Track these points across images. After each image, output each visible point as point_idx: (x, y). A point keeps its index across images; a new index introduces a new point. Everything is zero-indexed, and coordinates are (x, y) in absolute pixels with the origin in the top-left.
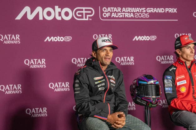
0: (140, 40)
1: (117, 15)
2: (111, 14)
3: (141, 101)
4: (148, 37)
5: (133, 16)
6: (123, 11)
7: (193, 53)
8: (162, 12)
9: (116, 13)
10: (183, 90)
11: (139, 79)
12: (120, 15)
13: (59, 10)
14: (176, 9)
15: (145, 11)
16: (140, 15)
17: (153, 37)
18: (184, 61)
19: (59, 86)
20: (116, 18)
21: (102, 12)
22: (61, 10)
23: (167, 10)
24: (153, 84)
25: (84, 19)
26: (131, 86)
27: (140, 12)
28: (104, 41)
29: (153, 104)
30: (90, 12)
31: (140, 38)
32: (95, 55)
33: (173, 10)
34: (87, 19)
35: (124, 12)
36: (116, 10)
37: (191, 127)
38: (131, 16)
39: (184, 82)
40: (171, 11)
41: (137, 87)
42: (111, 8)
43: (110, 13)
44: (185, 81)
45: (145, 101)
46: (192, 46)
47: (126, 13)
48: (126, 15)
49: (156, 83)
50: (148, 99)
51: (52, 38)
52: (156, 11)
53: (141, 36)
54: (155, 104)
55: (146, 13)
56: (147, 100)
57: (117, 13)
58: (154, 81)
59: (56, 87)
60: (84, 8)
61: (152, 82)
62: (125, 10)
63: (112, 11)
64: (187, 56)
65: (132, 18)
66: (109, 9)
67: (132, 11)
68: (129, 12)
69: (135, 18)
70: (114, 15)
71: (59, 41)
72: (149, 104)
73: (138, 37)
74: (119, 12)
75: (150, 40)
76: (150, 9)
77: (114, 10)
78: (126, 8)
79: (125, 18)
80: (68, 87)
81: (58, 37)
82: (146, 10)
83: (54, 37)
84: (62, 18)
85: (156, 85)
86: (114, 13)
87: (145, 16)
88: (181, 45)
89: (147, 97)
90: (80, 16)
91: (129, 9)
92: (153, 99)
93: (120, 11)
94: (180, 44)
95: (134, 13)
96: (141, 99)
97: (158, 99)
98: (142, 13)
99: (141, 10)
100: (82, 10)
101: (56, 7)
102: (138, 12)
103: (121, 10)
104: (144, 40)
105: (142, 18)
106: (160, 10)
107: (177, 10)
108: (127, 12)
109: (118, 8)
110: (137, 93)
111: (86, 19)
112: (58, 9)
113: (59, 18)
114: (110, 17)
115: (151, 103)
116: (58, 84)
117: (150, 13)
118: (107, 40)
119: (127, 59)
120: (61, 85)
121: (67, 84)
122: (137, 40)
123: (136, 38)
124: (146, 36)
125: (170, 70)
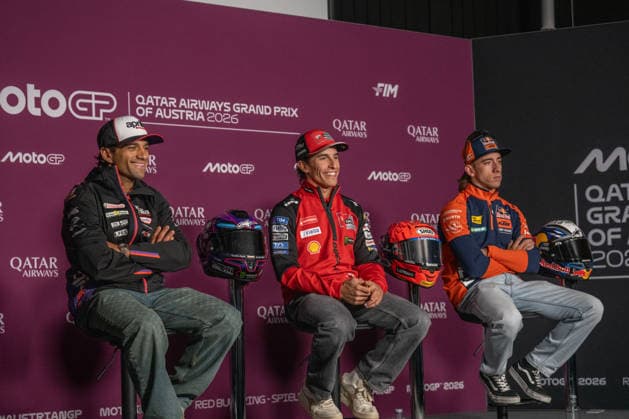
0: (219, 171)
1: (167, 114)
2: (154, 111)
3: (222, 268)
4: (236, 166)
5: (203, 117)
6: (180, 106)
8: (266, 113)
9: (164, 110)
10: (314, 248)
11: (219, 219)
12: (175, 114)
13: (37, 93)
14: (296, 109)
15: (229, 110)
16: (219, 117)
17: (247, 166)
18: (315, 185)
19: (33, 265)
20: (165, 120)
21: (134, 105)
22: (42, 94)
23: (277, 109)
24: (249, 230)
25: (94, 118)
27: (218, 111)
28: (130, 125)
29: (248, 273)
30: (107, 103)
31: (220, 168)
32: (108, 156)
33: (289, 112)
34: (101, 118)
35: (183, 108)
36: (166, 103)
37: (322, 326)
38: (199, 117)
39: (317, 231)
40: (285, 112)
41: (212, 236)
42: (155, 97)
43: (151, 109)
44: (318, 228)
45: (231, 266)
47: (187, 111)
48: (187, 115)
49: (256, 227)
50: (239, 262)
51: (19, 154)
52: (253, 110)
53: (221, 163)
54: (252, 273)
55: (232, 113)
56: (236, 264)
58: (251, 223)
59: (27, 268)
60: (93, 94)
61: (247, 224)
62: (185, 104)
63: (157, 104)
65: (200, 122)
66: (150, 100)
67: (201, 108)
68: (193, 110)
69: (206, 123)
70: (161, 114)
71: (35, 162)
72: (239, 274)
73: (213, 166)
74: (172, 108)
75: (240, 173)
76: (241, 107)
77: (162, 103)
78: (188, 100)
79: (184, 121)
80: (54, 268)
81: (34, 154)
82: (231, 106)
83: (23, 154)
84: (42, 111)
85: (255, 230)
86: (162, 108)
87: (229, 120)
88: (308, 151)
89: (236, 256)
90: (85, 109)
91: (195, 103)
92: (250, 260)
93: (175, 106)
94: (304, 151)
95: (205, 112)
96: (223, 263)
97: (259, 263)
98: (222, 112)
99: (220, 107)
100: (89, 97)
101: (30, 87)
102: (213, 110)
103: (177, 104)
104: (228, 173)
105: (222, 125)
106: (263, 110)
107: (298, 113)
108: (190, 109)
109: (170, 98)
110: (212, 248)
111: (97, 119)
112: (33, 92)
113: (36, 112)
114: (151, 118)
115: (245, 270)
116: (32, 262)
117: (239, 114)
118: (137, 123)
119: (189, 211)
120: (39, 262)
121: (53, 262)
122: (212, 170)
123: (210, 167)
124: (233, 164)
125: (286, 205)
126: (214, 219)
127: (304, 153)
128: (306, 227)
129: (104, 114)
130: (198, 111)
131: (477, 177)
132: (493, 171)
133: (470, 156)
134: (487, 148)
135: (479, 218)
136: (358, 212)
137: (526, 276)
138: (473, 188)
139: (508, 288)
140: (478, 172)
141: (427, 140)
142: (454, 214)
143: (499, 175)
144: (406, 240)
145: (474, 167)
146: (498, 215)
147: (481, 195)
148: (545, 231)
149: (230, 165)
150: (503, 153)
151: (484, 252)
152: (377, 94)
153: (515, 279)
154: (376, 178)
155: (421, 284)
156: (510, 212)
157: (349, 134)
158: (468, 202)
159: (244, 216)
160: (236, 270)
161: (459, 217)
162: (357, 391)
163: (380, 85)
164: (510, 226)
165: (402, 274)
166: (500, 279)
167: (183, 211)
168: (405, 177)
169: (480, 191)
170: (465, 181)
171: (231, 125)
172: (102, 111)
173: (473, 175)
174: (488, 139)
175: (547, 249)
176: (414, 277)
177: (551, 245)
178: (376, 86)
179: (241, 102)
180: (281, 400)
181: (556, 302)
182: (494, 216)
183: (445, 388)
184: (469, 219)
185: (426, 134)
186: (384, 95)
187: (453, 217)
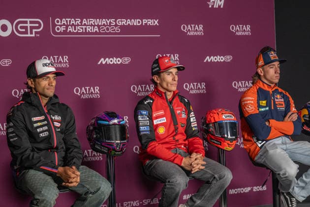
0: (108, 63)
1: (75, 30)
2: (67, 28)
3: (100, 147)
4: (119, 59)
5: (97, 30)
6: (83, 24)
7: (175, 80)
8: (138, 24)
9: (73, 27)
10: (161, 131)
11: (99, 118)
12: (80, 29)
14: (158, 20)
15: (114, 24)
16: (108, 29)
17: (126, 59)
18: (163, 91)
20: (74, 33)
21: (54, 25)
23: (145, 21)
24: (117, 125)
25: (29, 35)
26: (87, 128)
27: (107, 25)
28: (45, 65)
29: (116, 151)
30: (37, 25)
31: (108, 61)
32: (32, 83)
33: (153, 22)
34: (33, 35)
35: (85, 25)
36: (74, 22)
37: (169, 182)
38: (95, 30)
40: (150, 23)
41: (95, 128)
42: (67, 19)
43: (65, 27)
44: (165, 118)
45: (107, 147)
46: (174, 71)
47: (88, 27)
48: (87, 29)
49: (121, 123)
50: (110, 145)
52: (130, 23)
53: (109, 58)
54: (120, 151)
55: (116, 25)
57: (75, 26)
58: (118, 120)
60: (28, 20)
61: (116, 121)
62: (86, 22)
63: (68, 24)
64: (167, 85)
65: (96, 33)
66: (64, 21)
67: (96, 24)
68: (91, 25)
69: (100, 33)
70: (71, 30)
72: (111, 152)
73: (105, 60)
74: (78, 25)
75: (121, 63)
76: (122, 21)
77: (72, 22)
78: (88, 20)
79: (86, 33)
82: (115, 21)
85: (121, 125)
86: (72, 26)
87: (114, 30)
88: (160, 69)
89: (109, 141)
90: (24, 30)
91: (92, 21)
92: (118, 144)
93: (80, 24)
94: (158, 69)
95: (99, 26)
96: (101, 145)
97: (123, 145)
98: (110, 25)
99: (108, 22)
100: (26, 22)
102: (104, 25)
103: (81, 22)
104: (114, 63)
105: (110, 33)
106: (136, 22)
108: (89, 25)
109: (77, 19)
110: (95, 136)
111: (32, 35)
114: (65, 32)
115: (114, 150)
117: (121, 26)
118: (49, 64)
119: (89, 89)
121: (5, 126)
122: (104, 63)
123: (102, 61)
124: (117, 58)
125: (145, 103)
126: (97, 117)
127: (157, 70)
128: (157, 118)
129: (35, 32)
130: (95, 25)
131: (265, 76)
132: (275, 73)
133: (261, 63)
134: (272, 59)
135: (264, 102)
136: (187, 106)
138: (261, 83)
139: (284, 147)
140: (265, 73)
141: (243, 33)
142: (250, 100)
143: (278, 75)
144: (216, 122)
145: (263, 69)
147: (266, 88)
148: (307, 107)
149: (115, 59)
150: (281, 62)
151: (267, 124)
152: (210, 7)
153: (287, 140)
154: (209, 61)
155: (225, 149)
157: (192, 33)
158: (258, 91)
161: (252, 102)
164: (284, 106)
165: (214, 143)
166: (278, 141)
167: (86, 90)
168: (229, 58)
169: (265, 85)
170: (257, 78)
172: (34, 30)
173: (262, 74)
174: (272, 52)
175: (308, 119)
176: (221, 145)
180: (149, 203)
182: (274, 100)
183: (254, 190)
184: (258, 103)
185: (243, 30)
186: (215, 7)
187: (249, 102)
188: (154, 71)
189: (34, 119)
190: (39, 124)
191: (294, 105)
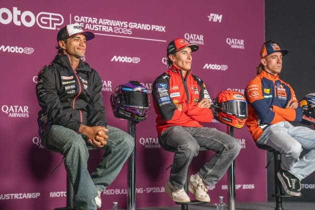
0: (120, 61)
1: (92, 27)
2: (85, 25)
3: (124, 113)
4: (130, 58)
6: (99, 23)
7: (190, 59)
8: (147, 29)
9: (90, 25)
11: (123, 86)
12: (96, 28)
14: (164, 27)
15: (127, 26)
16: (121, 30)
17: (136, 59)
18: (179, 69)
19: (15, 110)
21: (74, 22)
22: (21, 13)
23: (153, 27)
24: (141, 92)
25: (50, 28)
27: (120, 27)
28: (76, 27)
30: (58, 20)
31: (121, 59)
32: (63, 45)
33: (160, 29)
34: (54, 28)
35: (101, 24)
36: (91, 21)
38: (110, 30)
39: (178, 95)
40: (158, 29)
42: (85, 17)
43: (83, 24)
44: (179, 93)
45: (130, 112)
47: (103, 26)
48: (103, 29)
50: (134, 110)
51: (8, 47)
52: (140, 27)
53: (121, 56)
54: (142, 117)
55: (128, 28)
56: (132, 111)
57: (92, 24)
58: (141, 88)
59: (11, 112)
60: (51, 14)
61: (139, 89)
62: (102, 22)
63: (86, 22)
65: (110, 33)
66: (82, 19)
67: (111, 25)
68: (107, 25)
69: (114, 33)
70: (88, 27)
71: (17, 52)
72: (134, 117)
73: (117, 58)
74: (95, 24)
75: (132, 62)
76: (133, 25)
77: (89, 21)
78: (104, 20)
79: (101, 32)
80: (26, 113)
81: (16, 47)
82: (128, 24)
83: (10, 47)
85: (144, 92)
86: (89, 24)
87: (127, 32)
88: (176, 49)
89: (133, 107)
90: (46, 23)
91: (108, 22)
92: (140, 110)
93: (96, 23)
94: (174, 49)
95: (113, 27)
96: (125, 110)
97: (146, 111)
98: (123, 27)
99: (122, 24)
100: (48, 16)
101: (15, 9)
102: (118, 26)
103: (98, 22)
104: (125, 62)
105: (123, 34)
106: (145, 27)
107: (165, 29)
108: (105, 25)
109: (94, 19)
110: (119, 102)
112: (16, 12)
113: (18, 23)
115: (138, 115)
116: (14, 108)
117: (132, 29)
118: (79, 27)
119: (103, 83)
120: (18, 108)
121: (26, 109)
122: (116, 60)
123: (115, 58)
124: (128, 57)
125: (164, 78)
129: (56, 26)
130: (109, 26)
131: (268, 66)
132: (277, 63)
133: (264, 54)
134: (275, 50)
135: (268, 90)
136: (200, 84)
137: (295, 123)
138: (265, 73)
141: (237, 47)
142: (254, 87)
143: (280, 65)
144: (228, 101)
145: (266, 60)
146: (279, 89)
147: (269, 77)
148: (305, 99)
149: (126, 58)
151: (271, 109)
152: (210, 20)
153: (289, 125)
154: (208, 68)
155: (236, 126)
156: (285, 87)
157: (193, 42)
158: (262, 81)
159: (137, 84)
160: (133, 115)
161: (257, 89)
162: (198, 185)
163: (212, 15)
164: (286, 95)
165: (225, 120)
166: (282, 124)
168: (224, 67)
169: (269, 74)
170: (261, 68)
171: (128, 35)
172: (55, 24)
173: (265, 65)
174: (275, 45)
175: (307, 109)
176: (231, 122)
177: (309, 107)
178: (209, 15)
179: (133, 22)
180: (152, 192)
181: (312, 138)
183: (244, 188)
184: (263, 91)
185: (237, 44)
186: (214, 21)
187: (254, 89)
188: (170, 51)
189: (64, 78)
190: (67, 83)
191: (294, 95)
